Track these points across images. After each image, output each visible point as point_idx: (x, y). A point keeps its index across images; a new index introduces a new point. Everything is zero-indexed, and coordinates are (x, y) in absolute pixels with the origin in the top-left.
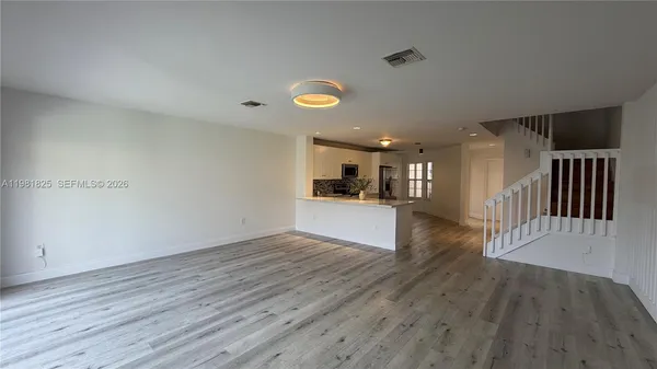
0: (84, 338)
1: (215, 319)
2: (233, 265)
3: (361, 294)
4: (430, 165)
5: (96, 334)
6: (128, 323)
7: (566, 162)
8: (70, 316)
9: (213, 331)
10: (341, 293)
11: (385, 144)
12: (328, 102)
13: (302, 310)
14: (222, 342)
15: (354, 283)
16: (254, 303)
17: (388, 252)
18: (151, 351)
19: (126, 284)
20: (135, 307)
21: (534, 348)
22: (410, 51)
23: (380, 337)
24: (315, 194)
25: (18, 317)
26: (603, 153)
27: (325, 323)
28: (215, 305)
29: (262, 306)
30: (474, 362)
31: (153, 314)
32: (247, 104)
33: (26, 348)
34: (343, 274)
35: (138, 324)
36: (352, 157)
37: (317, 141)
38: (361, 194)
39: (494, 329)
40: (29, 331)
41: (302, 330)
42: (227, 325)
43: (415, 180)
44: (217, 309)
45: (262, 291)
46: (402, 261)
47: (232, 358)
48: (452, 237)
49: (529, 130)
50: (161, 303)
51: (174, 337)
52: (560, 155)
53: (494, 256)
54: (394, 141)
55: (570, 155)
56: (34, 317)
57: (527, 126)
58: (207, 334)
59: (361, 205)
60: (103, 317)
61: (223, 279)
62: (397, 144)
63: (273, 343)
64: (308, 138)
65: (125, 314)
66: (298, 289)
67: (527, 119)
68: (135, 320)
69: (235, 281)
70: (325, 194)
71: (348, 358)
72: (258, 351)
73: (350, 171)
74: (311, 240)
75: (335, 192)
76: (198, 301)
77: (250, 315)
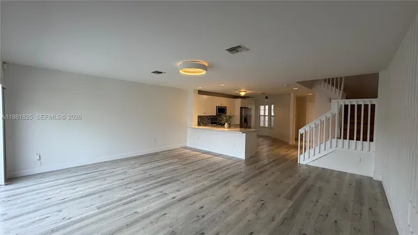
0: (61, 203)
1: (133, 195)
2: (148, 166)
3: (218, 183)
4: (272, 106)
5: (68, 201)
6: (86, 196)
7: (353, 106)
8: (55, 192)
9: (131, 202)
10: (206, 183)
11: (243, 94)
12: (199, 72)
13: (183, 191)
14: (135, 207)
15: (215, 177)
16: (156, 187)
17: (240, 160)
18: (97, 211)
19: (85, 176)
20: (89, 188)
21: (310, 214)
22: (240, 47)
23: (223, 206)
24: (199, 124)
25: (27, 192)
26: (368, 101)
27: (194, 198)
28: (135, 188)
29: (161, 189)
30: (273, 220)
31: (99, 192)
32: (154, 72)
33: (32, 208)
34: (210, 172)
35: (90, 197)
36: (223, 102)
37: (200, 92)
38: (226, 125)
39: (290, 204)
40: (33, 199)
41: (181, 202)
42: (140, 198)
43: (265, 116)
44: (135, 190)
45: (161, 181)
46: (248, 165)
47: (140, 215)
48: (283, 152)
49: (330, 86)
50: (104, 186)
51: (110, 204)
52: (349, 102)
53: (304, 163)
54: (248, 92)
55: (355, 102)
56: (35, 192)
57: (329, 83)
58: (128, 203)
59: (226, 132)
60: (71, 194)
61: (140, 174)
62: (250, 94)
63: (163, 208)
64: (194, 90)
65: (84, 192)
66: (182, 180)
67: (329, 79)
68: (90, 195)
69: (147, 175)
70: (205, 125)
71: (203, 216)
72: (155, 212)
73: (221, 110)
74: (195, 152)
75: (212, 123)
76: (126, 186)
77: (153, 194)
